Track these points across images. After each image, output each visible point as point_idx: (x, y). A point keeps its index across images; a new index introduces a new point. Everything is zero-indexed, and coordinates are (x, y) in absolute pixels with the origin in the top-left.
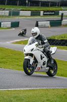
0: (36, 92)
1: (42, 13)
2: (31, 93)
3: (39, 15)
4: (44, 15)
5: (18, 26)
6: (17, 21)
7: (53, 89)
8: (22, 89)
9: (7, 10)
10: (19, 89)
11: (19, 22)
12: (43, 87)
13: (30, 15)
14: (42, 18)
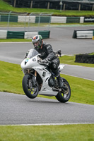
0: (73, 129)
1: (82, 19)
2: (66, 130)
3: (78, 22)
4: (85, 21)
5: (48, 37)
6: (48, 30)
8: (54, 124)
9: (33, 15)
10: (49, 124)
11: (49, 32)
12: (83, 121)
13: (65, 21)
14: (83, 26)
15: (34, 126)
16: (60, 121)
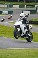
0: (22, 51)
2: (19, 51)
3: (24, 7)
4: (27, 7)
5: (12, 13)
6: (12, 10)
7: (32, 49)
8: (14, 49)
9: (6, 4)
10: (12, 49)
12: (26, 48)
13: (19, 7)
14: (26, 9)
15: (7, 50)
16: (17, 47)
